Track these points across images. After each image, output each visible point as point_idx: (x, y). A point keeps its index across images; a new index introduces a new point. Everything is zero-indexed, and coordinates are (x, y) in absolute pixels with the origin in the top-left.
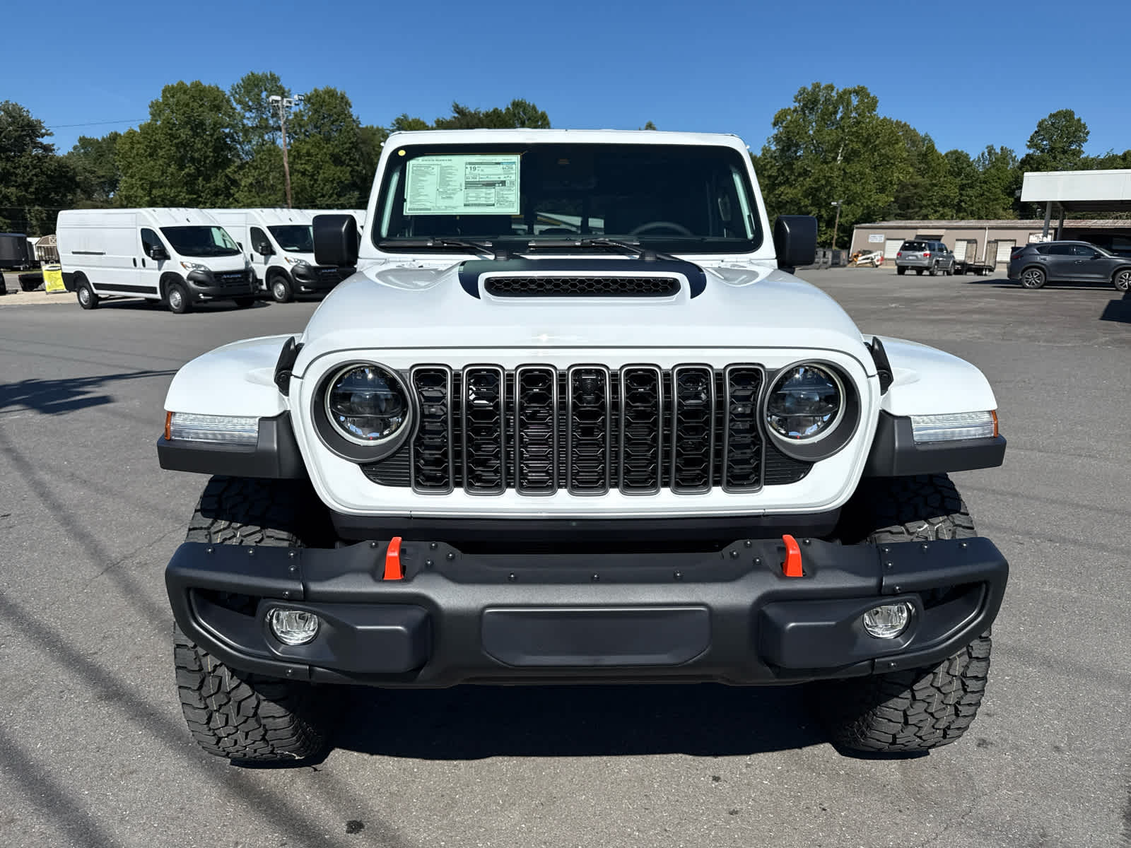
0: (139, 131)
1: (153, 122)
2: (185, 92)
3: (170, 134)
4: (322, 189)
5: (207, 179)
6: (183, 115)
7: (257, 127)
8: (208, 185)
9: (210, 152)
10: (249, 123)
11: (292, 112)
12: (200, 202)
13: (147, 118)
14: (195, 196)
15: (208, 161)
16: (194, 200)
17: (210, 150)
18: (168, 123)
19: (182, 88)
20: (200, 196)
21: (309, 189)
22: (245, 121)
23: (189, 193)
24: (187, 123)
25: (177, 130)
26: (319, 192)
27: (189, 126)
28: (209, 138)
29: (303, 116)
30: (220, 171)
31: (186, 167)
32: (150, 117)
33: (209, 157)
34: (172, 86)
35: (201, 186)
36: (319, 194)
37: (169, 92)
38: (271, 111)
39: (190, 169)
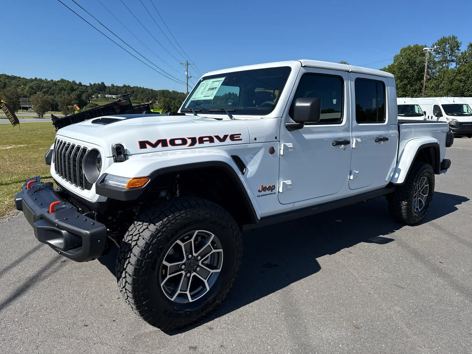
0: (387, 68)
1: (394, 64)
2: (410, 50)
3: (399, 68)
4: (469, 87)
5: (412, 86)
6: (407, 59)
7: (441, 61)
8: (412, 88)
9: (416, 74)
10: (436, 60)
11: (460, 52)
12: (407, 95)
13: (392, 62)
14: (405, 93)
15: (414, 78)
16: (404, 94)
17: (416, 73)
18: (400, 63)
19: (409, 48)
20: (408, 93)
21: (461, 87)
22: (435, 59)
23: (403, 91)
24: (408, 62)
25: (403, 66)
26: (467, 89)
27: (408, 64)
28: (416, 68)
29: (466, 53)
30: (419, 82)
31: (404, 81)
32: (393, 61)
33: (415, 76)
34: (405, 48)
35: (408, 89)
36: (466, 90)
37: (404, 50)
38: (449, 53)
39: (405, 82)
